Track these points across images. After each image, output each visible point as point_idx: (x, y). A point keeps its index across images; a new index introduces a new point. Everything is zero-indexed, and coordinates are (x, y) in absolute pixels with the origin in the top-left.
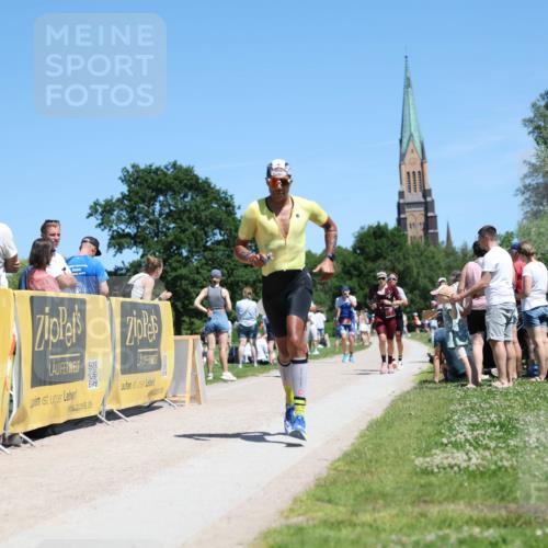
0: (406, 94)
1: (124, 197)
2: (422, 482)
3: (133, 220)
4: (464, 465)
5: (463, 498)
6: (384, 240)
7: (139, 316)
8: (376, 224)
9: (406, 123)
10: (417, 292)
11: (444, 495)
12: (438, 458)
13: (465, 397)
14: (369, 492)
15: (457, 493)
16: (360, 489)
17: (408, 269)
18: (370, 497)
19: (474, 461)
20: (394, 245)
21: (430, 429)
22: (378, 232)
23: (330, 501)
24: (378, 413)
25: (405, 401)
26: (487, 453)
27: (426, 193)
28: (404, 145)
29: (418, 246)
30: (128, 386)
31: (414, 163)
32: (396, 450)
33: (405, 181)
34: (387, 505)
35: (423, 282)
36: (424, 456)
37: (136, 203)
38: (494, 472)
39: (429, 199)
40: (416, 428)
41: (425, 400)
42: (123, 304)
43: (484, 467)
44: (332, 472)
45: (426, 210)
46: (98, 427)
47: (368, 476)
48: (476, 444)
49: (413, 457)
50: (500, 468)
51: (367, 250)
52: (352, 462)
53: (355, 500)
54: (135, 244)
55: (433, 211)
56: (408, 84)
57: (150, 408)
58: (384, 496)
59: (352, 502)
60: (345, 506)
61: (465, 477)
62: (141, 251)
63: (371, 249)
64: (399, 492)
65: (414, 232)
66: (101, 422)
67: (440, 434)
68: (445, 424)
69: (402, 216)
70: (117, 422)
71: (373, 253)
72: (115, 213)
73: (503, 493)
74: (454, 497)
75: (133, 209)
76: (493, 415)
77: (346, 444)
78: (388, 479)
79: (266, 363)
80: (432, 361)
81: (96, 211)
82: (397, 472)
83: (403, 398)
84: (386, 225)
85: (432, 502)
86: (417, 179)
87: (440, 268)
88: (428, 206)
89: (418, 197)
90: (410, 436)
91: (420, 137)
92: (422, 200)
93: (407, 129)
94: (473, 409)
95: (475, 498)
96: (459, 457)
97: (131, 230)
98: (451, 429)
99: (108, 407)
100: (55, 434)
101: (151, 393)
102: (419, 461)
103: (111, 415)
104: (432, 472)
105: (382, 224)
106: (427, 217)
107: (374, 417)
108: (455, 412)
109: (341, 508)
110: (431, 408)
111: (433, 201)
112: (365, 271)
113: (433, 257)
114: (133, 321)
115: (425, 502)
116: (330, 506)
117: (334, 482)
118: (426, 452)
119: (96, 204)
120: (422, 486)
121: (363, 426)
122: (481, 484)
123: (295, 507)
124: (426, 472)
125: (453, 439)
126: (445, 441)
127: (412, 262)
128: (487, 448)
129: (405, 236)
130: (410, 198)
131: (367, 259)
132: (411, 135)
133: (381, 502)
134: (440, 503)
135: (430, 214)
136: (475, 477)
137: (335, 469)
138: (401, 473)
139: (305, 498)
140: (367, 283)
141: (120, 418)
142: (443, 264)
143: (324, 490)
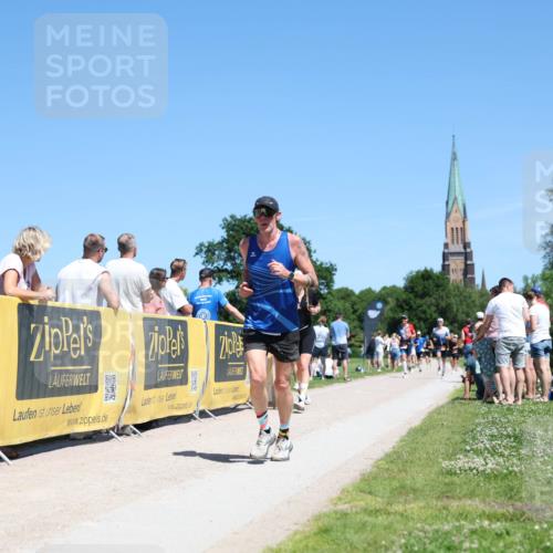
0: (452, 165)
1: (224, 241)
2: (447, 480)
3: (230, 258)
4: (481, 468)
5: (478, 496)
6: (431, 281)
7: (230, 336)
8: (423, 269)
9: (452, 188)
10: (456, 325)
11: (464, 492)
12: (462, 462)
13: (489, 412)
14: (403, 487)
15: (474, 491)
16: (395, 484)
17: (449, 306)
18: (403, 491)
19: (490, 465)
20: (438, 286)
21: (457, 438)
22: (426, 275)
23: (370, 493)
24: (417, 423)
25: (439, 414)
26: (501, 460)
27: (466, 245)
28: (450, 206)
29: (458, 288)
30: (219, 391)
31: (457, 221)
32: (427, 453)
33: (449, 235)
34: (415, 499)
35: (461, 317)
36: (450, 460)
37: (233, 244)
38: (506, 475)
39: (468, 250)
40: (446, 436)
41: (456, 414)
42: (217, 326)
43: (497, 470)
44: (375, 469)
45: (466, 259)
46: (193, 423)
47: (404, 474)
48: (493, 452)
49: (440, 460)
50: (511, 472)
51: (416, 289)
52: (392, 462)
53: (391, 493)
54: (232, 277)
55: (471, 260)
56: (454, 158)
57: (235, 409)
58: (414, 491)
59: (388, 494)
60: (383, 497)
61: (482, 479)
62: (236, 283)
63: (419, 289)
64: (428, 488)
65: (455, 276)
66: (195, 419)
67: (464, 441)
68: (470, 433)
69: (447, 263)
70: (208, 419)
71: (420, 292)
72: (217, 252)
73: (511, 494)
74: (471, 495)
75: (230, 250)
76: (509, 429)
77: (388, 448)
78: (418, 477)
79: (331, 377)
80: (464, 381)
81: (201, 250)
82: (427, 472)
83: (438, 411)
84: (431, 270)
85: (453, 498)
86: (460, 234)
87: (475, 306)
88: (467, 256)
89: (460, 248)
90: (441, 443)
91: (462, 200)
92: (462, 250)
93: (452, 193)
94: (494, 423)
95: (488, 496)
96: (478, 462)
97: (229, 266)
98: (474, 438)
99: (201, 408)
100: (158, 426)
101: (235, 398)
102: (445, 464)
103: (203, 414)
104: (455, 473)
105: (429, 269)
106: (466, 265)
107: (413, 426)
108: (480, 424)
109: (379, 499)
110: (460, 420)
111: (471, 252)
112: (414, 306)
113: (470, 297)
114: (225, 340)
115: (447, 497)
116: (369, 497)
117: (375, 478)
118: (451, 456)
119: (202, 245)
120: (446, 484)
121: (404, 433)
122: (493, 484)
123: (343, 497)
124: (450, 473)
125: (475, 447)
126: (468, 448)
127: (453, 300)
128: (502, 455)
129: (448, 280)
130: (453, 248)
131: (416, 296)
132: (456, 199)
133: (411, 495)
134: (460, 499)
135: (469, 262)
136: (490, 479)
137: (378, 467)
138: (431, 472)
139: (350, 489)
140: (416, 315)
141: (209, 416)
142: (477, 303)
143: (367, 484)
